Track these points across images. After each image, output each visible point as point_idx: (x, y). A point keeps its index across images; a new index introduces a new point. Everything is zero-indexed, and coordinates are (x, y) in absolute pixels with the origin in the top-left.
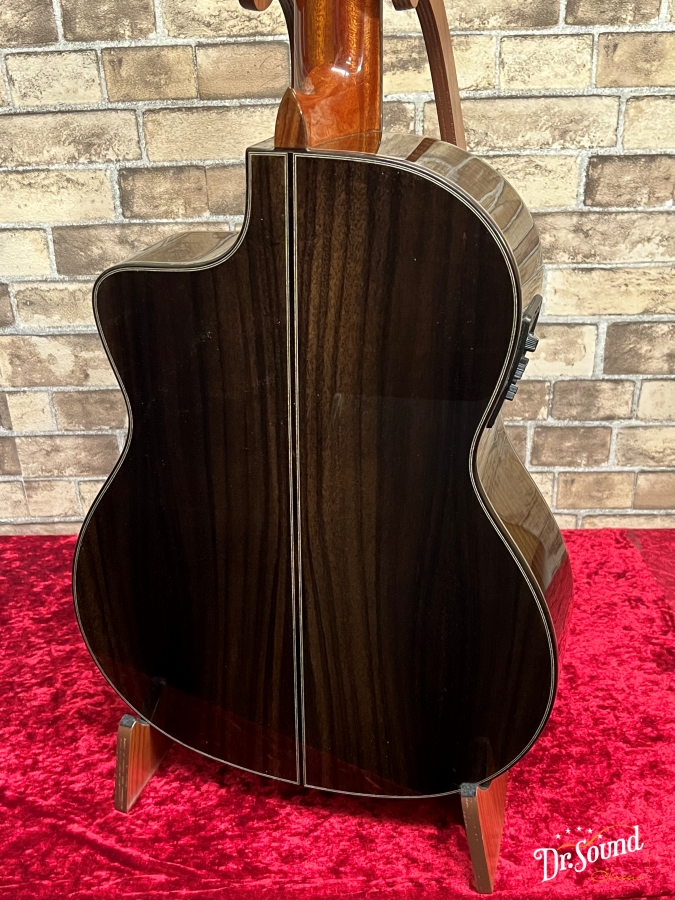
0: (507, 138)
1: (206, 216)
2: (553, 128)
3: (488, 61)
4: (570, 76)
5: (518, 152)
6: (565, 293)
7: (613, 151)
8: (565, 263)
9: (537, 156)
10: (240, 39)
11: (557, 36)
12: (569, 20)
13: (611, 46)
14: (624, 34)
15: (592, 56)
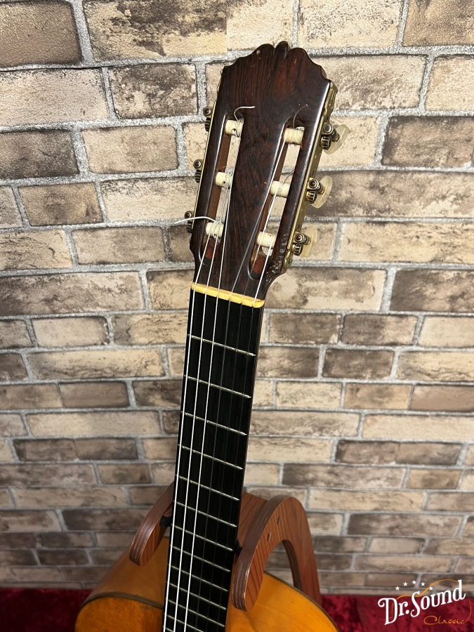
0: (282, 428)
1: (77, 460)
2: (314, 426)
3: (268, 393)
4: (326, 402)
5: (289, 436)
6: (322, 500)
7: (355, 439)
8: (321, 486)
9: (303, 438)
10: (90, 380)
11: (316, 382)
12: (325, 375)
13: (355, 389)
14: (364, 384)
15: (341, 393)
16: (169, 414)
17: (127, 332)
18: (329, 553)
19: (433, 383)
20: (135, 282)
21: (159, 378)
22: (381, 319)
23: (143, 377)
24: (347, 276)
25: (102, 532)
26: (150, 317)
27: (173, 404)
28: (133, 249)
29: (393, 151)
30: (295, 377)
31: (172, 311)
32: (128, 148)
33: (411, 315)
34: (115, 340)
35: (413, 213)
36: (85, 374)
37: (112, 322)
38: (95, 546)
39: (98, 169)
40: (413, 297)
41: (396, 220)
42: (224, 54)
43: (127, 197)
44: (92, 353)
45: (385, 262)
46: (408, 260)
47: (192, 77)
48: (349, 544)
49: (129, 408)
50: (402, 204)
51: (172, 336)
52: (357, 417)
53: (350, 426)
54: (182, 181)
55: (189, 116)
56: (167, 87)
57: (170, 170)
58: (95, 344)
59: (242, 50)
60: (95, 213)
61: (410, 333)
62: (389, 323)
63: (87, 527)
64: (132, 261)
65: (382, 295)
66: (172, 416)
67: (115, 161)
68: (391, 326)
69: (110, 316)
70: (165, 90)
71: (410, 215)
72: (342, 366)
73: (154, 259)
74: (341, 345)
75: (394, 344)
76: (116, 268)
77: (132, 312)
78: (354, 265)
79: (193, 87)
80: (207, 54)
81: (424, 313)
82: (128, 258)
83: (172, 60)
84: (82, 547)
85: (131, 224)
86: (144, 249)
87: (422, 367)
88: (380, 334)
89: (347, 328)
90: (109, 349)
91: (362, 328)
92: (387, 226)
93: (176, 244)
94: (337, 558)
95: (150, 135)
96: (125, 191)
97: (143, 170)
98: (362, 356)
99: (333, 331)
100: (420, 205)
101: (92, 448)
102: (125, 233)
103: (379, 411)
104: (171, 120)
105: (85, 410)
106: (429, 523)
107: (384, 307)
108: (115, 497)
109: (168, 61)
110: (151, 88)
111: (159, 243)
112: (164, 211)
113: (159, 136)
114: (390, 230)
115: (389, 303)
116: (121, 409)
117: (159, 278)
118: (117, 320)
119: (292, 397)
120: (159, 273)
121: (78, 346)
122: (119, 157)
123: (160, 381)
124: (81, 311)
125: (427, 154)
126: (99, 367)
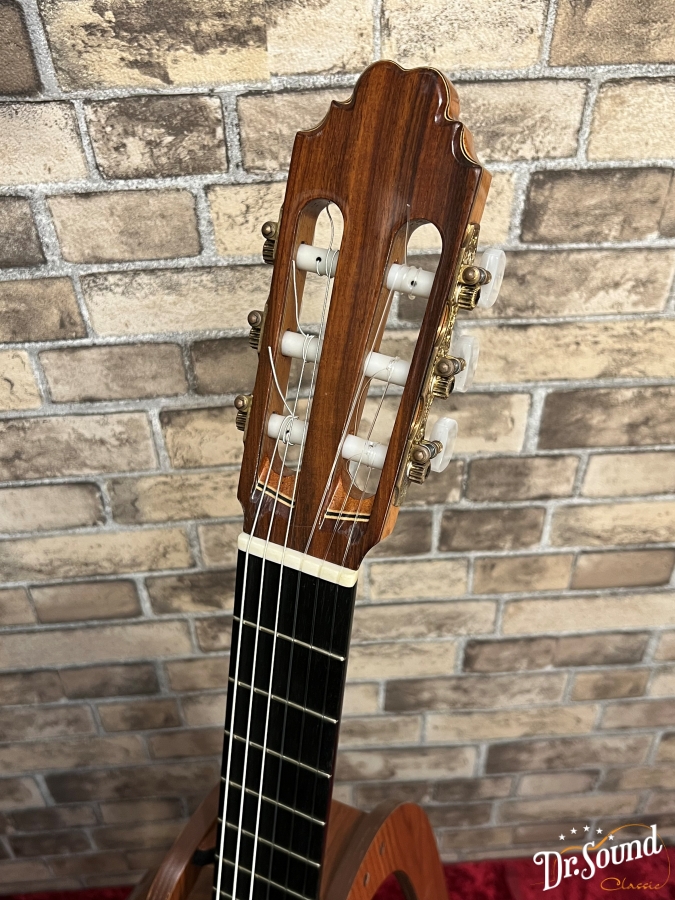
0: (380, 631)
1: (63, 701)
2: (429, 624)
4: (445, 588)
5: (391, 641)
6: (446, 728)
7: (491, 637)
8: (443, 709)
9: (413, 642)
10: (78, 580)
11: (429, 561)
12: (444, 548)
13: (488, 566)
14: (501, 558)
15: (468, 572)
16: (205, 624)
17: (133, 503)
18: (459, 803)
19: (605, 547)
20: (141, 427)
21: (186, 571)
22: (524, 464)
23: (160, 570)
24: (471, 404)
25: (109, 802)
26: (168, 479)
27: (210, 608)
28: (137, 378)
29: (537, 222)
30: (398, 555)
31: (202, 470)
32: (121, 224)
33: (570, 455)
34: (114, 517)
35: (570, 310)
36: (70, 570)
37: (109, 490)
38: (99, 822)
39: (76, 256)
40: (572, 428)
41: (545, 321)
42: (264, 80)
43: (123, 298)
44: (80, 538)
45: (528, 381)
46: (563, 376)
47: (216, 115)
48: (487, 788)
49: (142, 619)
50: (552, 298)
51: (204, 507)
52: (493, 606)
53: (484, 619)
54: (209, 273)
55: (215, 176)
56: (177, 131)
57: (189, 256)
58: (84, 525)
59: (293, 74)
60: (74, 324)
61: (568, 480)
62: (537, 468)
63: (84, 797)
64: (135, 396)
65: (524, 428)
66: (210, 626)
67: (102, 244)
68: (540, 472)
69: (105, 480)
70: (176, 135)
71: (566, 312)
72: (468, 534)
73: (169, 392)
74: (465, 504)
75: (545, 497)
76: (110, 407)
77: (140, 473)
78: (481, 388)
79: (219, 131)
80: (239, 81)
81: (589, 451)
82: (129, 392)
83: (184, 90)
84: (79, 826)
85: (131, 340)
86: (154, 378)
87: (588, 526)
88: (524, 484)
89: (474, 478)
90: (105, 532)
91: (495, 477)
92: (531, 332)
93: (205, 369)
94: (470, 809)
95: (154, 203)
96: (120, 290)
97: (146, 257)
98: (497, 517)
99: (452, 484)
100: (581, 297)
101: (87, 681)
102: (124, 354)
103: (526, 595)
104: (186, 181)
105: (72, 625)
106: (606, 748)
107: (529, 446)
108: (127, 751)
109: (177, 92)
110: (152, 133)
111: (176, 366)
112: (182, 318)
113: (169, 205)
114: (535, 336)
115: (535, 440)
116: (129, 620)
117: (180, 420)
118: (116, 487)
119: (394, 584)
120: (178, 413)
121: (56, 529)
122: (106, 237)
123: (188, 575)
124: (59, 474)
125: (590, 224)
126: (91, 559)
